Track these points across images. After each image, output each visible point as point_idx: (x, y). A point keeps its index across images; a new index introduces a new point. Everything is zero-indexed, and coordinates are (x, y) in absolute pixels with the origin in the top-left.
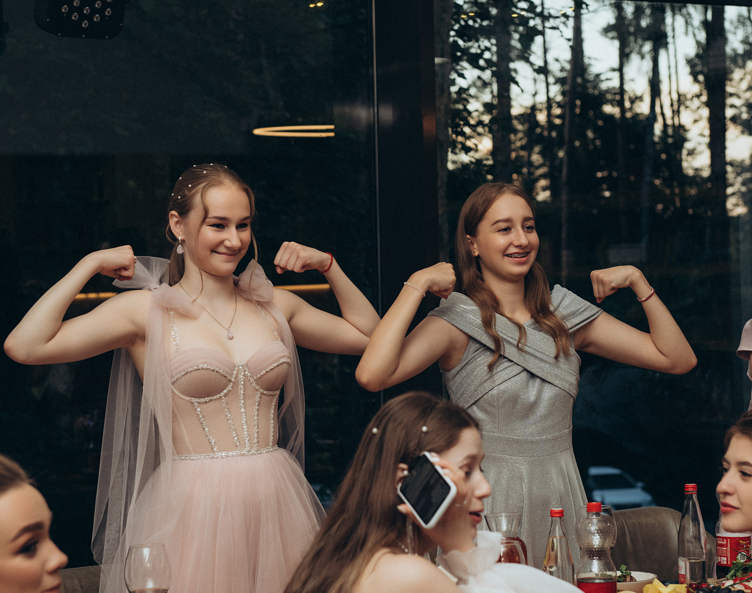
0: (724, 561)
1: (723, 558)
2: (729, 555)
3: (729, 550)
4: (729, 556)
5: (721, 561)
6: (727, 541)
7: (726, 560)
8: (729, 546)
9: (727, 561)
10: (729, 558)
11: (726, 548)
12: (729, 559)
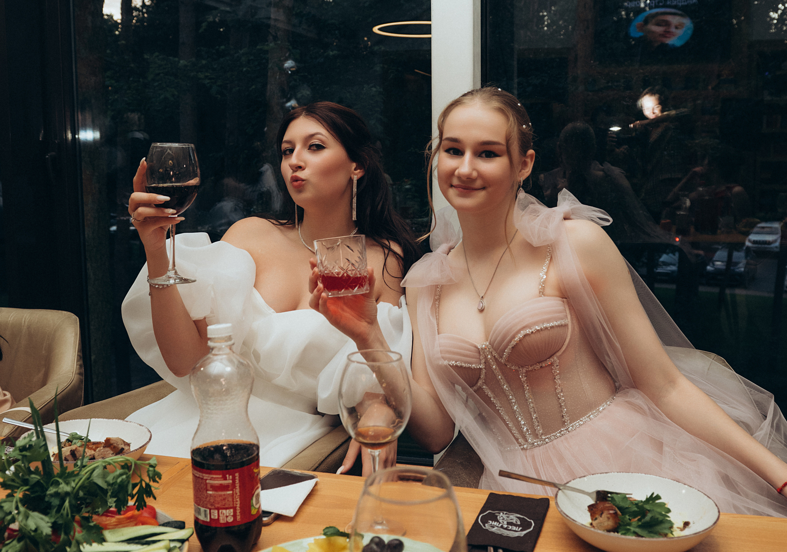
0: (227, 517)
1: (224, 511)
2: (239, 503)
3: (238, 494)
4: (238, 505)
5: (221, 518)
6: (234, 480)
7: (232, 514)
8: (238, 485)
9: (235, 516)
10: (238, 508)
11: (231, 492)
12: (238, 512)
